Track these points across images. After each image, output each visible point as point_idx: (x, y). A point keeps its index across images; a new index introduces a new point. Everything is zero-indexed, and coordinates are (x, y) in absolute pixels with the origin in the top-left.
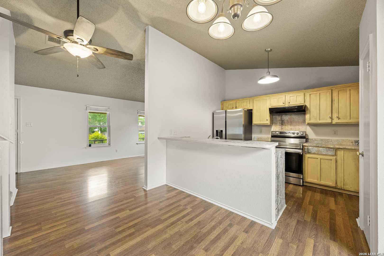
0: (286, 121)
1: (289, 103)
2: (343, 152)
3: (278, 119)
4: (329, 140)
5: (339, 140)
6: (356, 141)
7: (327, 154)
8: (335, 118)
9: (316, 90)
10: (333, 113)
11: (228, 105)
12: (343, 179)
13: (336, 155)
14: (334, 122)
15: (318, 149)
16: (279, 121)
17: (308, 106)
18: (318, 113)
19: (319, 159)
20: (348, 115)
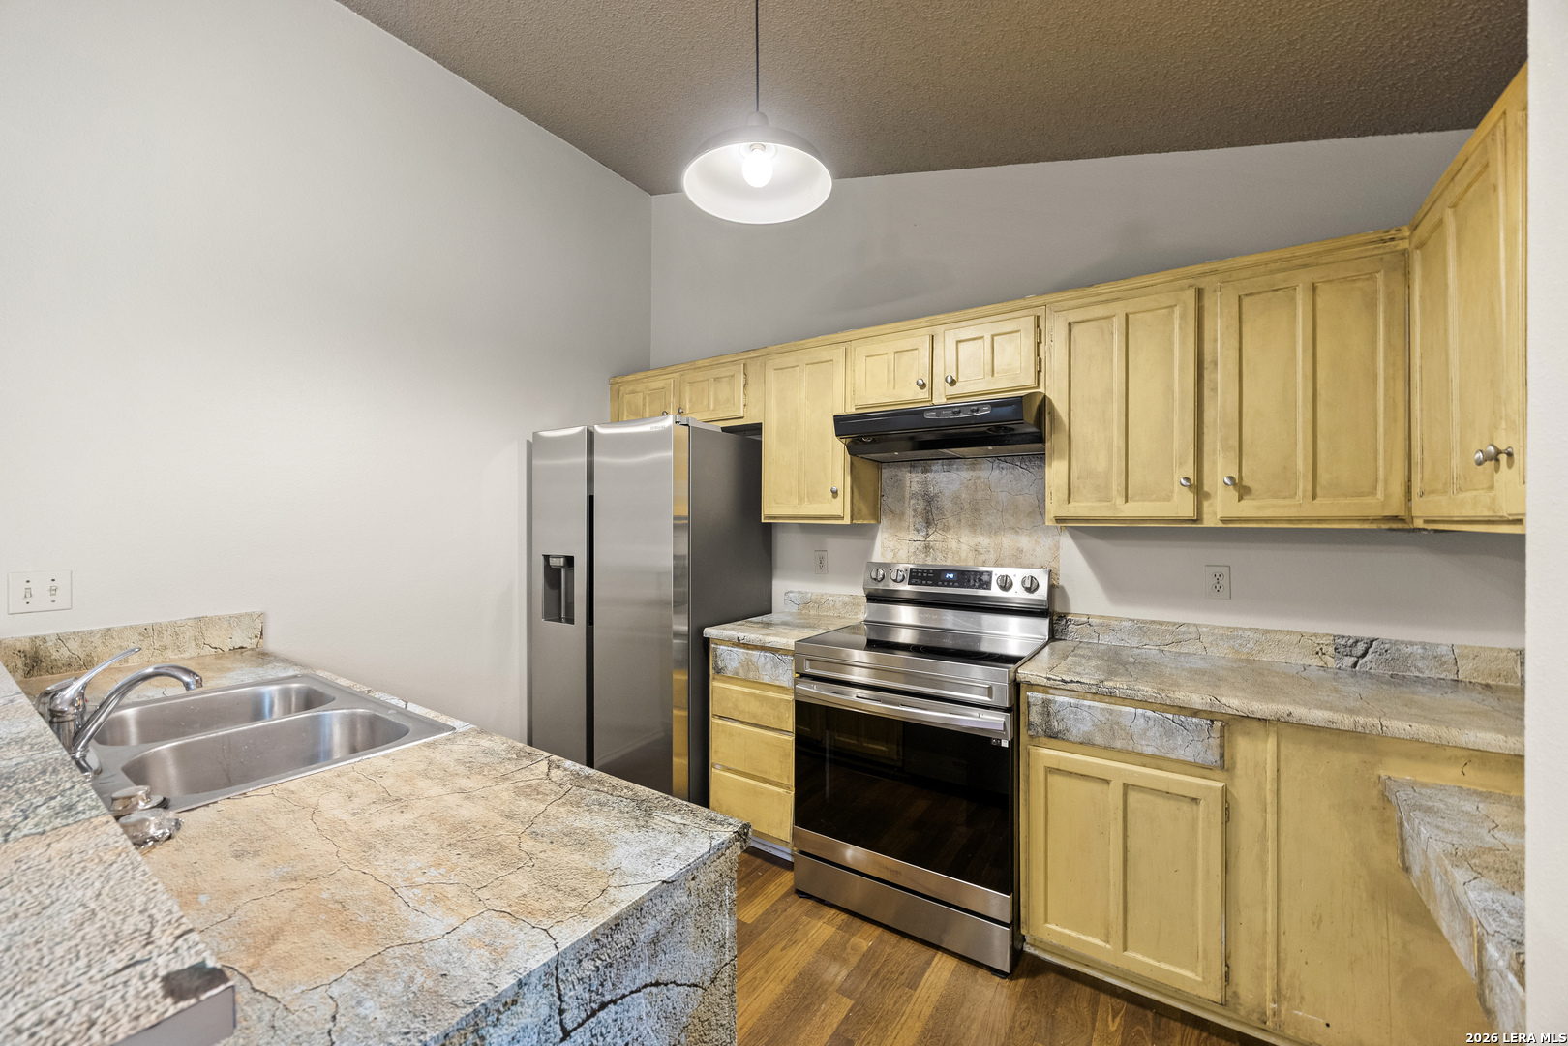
0: (946, 503)
1: (953, 383)
2: (1271, 744)
3: (908, 488)
4: (1183, 628)
5: (1244, 630)
6: (1346, 646)
7: (1163, 752)
8: (1220, 484)
9: (1101, 298)
10: (1207, 449)
11: (644, 399)
12: (1270, 949)
13: (1224, 764)
14: (1215, 514)
15: (1111, 712)
16: (912, 501)
17: (1060, 405)
18: (1115, 450)
19: (1115, 791)
20: (1302, 464)
